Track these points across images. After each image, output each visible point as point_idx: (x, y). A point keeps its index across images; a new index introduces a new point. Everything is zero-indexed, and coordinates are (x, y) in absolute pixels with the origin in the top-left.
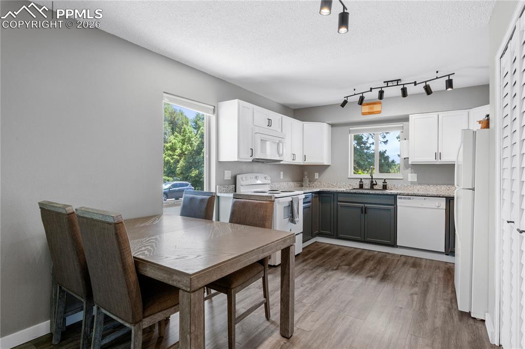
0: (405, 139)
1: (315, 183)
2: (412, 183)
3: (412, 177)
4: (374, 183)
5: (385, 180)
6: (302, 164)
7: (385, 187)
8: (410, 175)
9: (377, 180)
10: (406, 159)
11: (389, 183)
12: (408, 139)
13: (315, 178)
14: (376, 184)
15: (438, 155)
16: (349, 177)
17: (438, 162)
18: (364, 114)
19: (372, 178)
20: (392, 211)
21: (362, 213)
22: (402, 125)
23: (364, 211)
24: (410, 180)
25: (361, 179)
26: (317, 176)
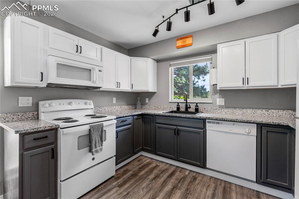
0: (214, 68)
1: (146, 106)
2: (220, 107)
3: (220, 101)
4: (188, 106)
5: (197, 104)
6: (130, 91)
7: (197, 111)
8: (218, 99)
9: (190, 104)
10: (215, 85)
11: (200, 107)
12: (217, 68)
13: (146, 102)
14: (190, 107)
15: (246, 80)
16: (170, 101)
17: (246, 87)
18: (178, 48)
19: (187, 103)
20: (202, 134)
21: (175, 134)
22: (211, 57)
23: (177, 132)
24: (218, 104)
25: (178, 103)
26: (147, 100)
